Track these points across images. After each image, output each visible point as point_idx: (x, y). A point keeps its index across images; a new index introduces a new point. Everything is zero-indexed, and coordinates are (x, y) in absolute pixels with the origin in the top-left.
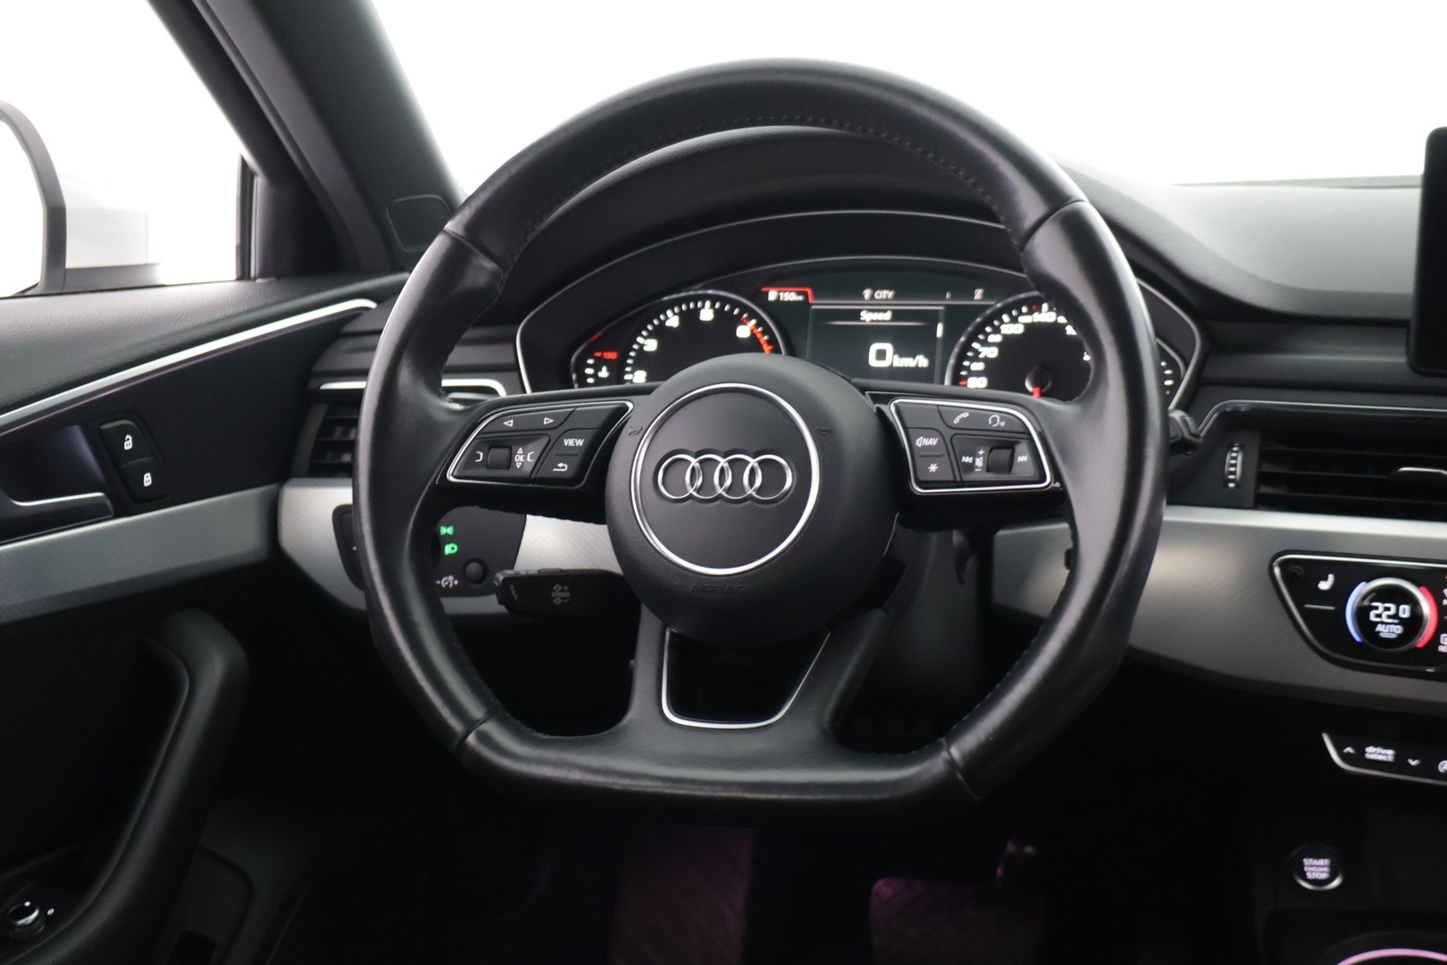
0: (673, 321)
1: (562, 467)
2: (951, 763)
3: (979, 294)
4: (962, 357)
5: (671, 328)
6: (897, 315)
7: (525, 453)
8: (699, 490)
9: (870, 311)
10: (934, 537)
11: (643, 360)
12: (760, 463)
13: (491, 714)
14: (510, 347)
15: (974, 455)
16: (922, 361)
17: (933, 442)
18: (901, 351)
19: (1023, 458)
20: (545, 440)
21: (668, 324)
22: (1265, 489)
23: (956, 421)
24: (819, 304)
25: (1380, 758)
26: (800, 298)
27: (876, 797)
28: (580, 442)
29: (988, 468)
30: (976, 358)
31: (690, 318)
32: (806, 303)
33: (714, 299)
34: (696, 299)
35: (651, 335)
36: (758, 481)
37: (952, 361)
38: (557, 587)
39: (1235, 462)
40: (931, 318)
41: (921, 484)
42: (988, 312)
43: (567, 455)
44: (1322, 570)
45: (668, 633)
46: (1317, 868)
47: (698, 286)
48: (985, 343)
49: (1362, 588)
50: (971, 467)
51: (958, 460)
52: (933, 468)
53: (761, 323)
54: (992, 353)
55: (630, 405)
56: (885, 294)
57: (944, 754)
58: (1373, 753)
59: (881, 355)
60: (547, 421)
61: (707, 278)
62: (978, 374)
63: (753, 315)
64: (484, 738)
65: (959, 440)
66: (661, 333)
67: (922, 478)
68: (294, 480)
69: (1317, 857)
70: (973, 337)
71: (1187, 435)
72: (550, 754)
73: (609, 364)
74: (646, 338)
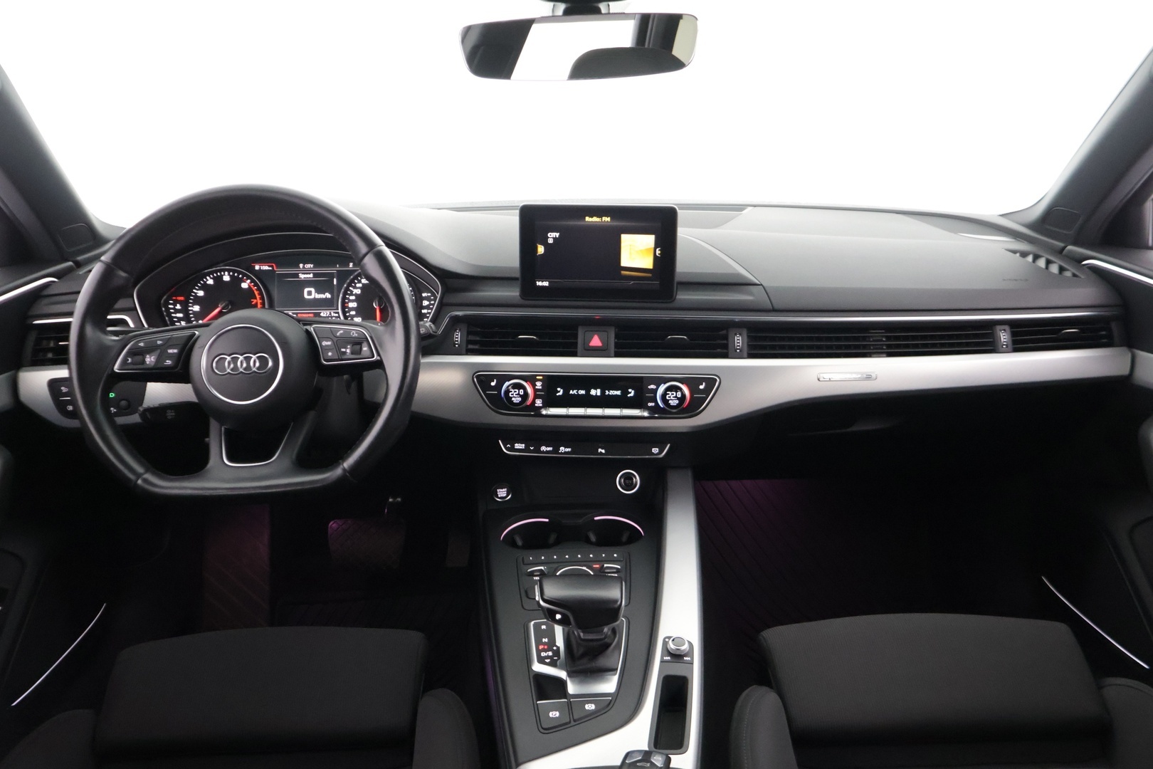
0: (210, 282)
1: (169, 362)
2: (344, 470)
3: (351, 265)
4: (345, 293)
5: (210, 285)
6: (315, 275)
7: (150, 358)
8: (232, 370)
9: (303, 273)
10: (335, 379)
11: (198, 300)
12: (258, 357)
13: (147, 471)
14: (130, 299)
15: (346, 348)
16: (328, 295)
17: (329, 343)
18: (318, 292)
19: (365, 349)
20: (159, 351)
21: (208, 282)
22: (470, 347)
23: (338, 334)
24: (279, 271)
25: (520, 448)
26: (271, 268)
27: (315, 486)
28: (175, 351)
29: (352, 353)
30: (351, 294)
31: (218, 280)
32: (273, 271)
33: (229, 271)
34: (220, 271)
35: (200, 289)
36: (257, 364)
37: (341, 295)
38: (169, 411)
39: (458, 337)
40: (331, 276)
41: (326, 360)
42: (356, 273)
43: (170, 356)
44: (491, 378)
45: (223, 429)
46: (502, 493)
47: (222, 264)
48: (355, 287)
49: (507, 384)
50: (345, 353)
51: (340, 350)
52: (330, 354)
53: (252, 281)
54: (358, 291)
55: (197, 333)
56: (309, 266)
57: (341, 466)
58: (517, 446)
59: (310, 293)
60: (159, 342)
61: (224, 261)
62: (353, 301)
63: (249, 277)
64: (145, 481)
65: (340, 342)
66: (205, 287)
67: (326, 358)
68: (24, 368)
69: (502, 488)
70: (350, 285)
71: (431, 332)
72: (177, 484)
73: (180, 303)
74: (197, 290)
